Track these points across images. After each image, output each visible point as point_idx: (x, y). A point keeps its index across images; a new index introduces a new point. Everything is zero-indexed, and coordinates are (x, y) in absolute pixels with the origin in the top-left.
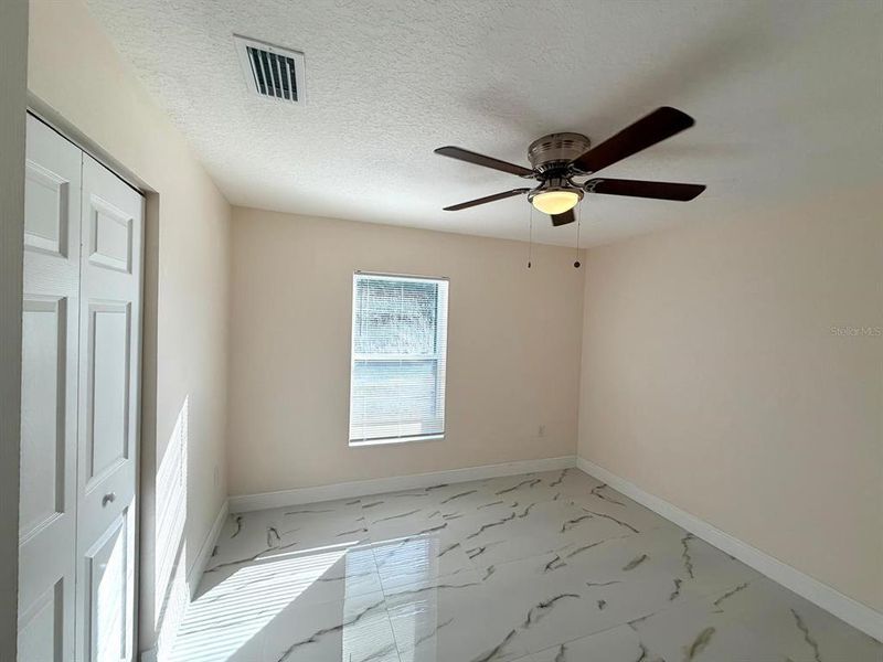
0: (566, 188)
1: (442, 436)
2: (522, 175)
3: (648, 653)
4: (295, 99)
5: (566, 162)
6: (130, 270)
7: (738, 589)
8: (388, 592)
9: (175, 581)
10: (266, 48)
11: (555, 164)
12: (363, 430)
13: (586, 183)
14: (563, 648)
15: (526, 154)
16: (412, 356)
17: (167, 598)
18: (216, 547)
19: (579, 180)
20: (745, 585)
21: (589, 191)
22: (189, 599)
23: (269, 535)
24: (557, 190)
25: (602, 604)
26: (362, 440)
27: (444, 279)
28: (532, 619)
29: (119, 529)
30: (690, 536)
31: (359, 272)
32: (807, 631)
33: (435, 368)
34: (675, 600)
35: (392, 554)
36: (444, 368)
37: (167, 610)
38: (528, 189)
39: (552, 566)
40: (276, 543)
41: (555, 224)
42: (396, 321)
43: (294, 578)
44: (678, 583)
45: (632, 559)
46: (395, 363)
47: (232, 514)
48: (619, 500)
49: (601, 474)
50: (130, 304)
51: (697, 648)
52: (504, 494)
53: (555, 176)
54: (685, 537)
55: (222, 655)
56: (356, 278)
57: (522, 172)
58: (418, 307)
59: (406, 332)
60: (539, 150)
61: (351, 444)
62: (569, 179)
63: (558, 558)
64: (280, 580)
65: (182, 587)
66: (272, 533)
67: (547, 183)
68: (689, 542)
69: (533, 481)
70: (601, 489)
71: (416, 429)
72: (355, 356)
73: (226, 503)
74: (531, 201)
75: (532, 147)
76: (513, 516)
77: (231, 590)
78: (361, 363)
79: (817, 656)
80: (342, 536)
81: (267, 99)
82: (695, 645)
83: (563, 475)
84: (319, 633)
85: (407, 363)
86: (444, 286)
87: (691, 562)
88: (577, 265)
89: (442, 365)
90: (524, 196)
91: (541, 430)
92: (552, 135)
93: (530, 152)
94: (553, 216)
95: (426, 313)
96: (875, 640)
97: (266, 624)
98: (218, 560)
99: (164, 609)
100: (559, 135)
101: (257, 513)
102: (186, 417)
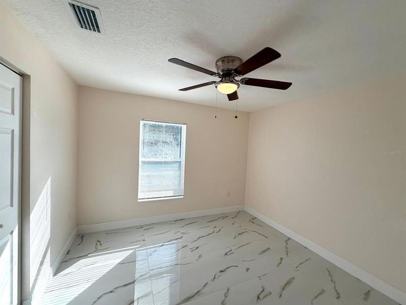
0: (232, 82)
1: (183, 197)
2: (212, 75)
3: (265, 290)
4: (99, 31)
5: (231, 70)
6: (13, 113)
7: (306, 260)
8: (151, 268)
9: (43, 267)
10: (79, 4)
11: (227, 71)
12: (144, 193)
13: (241, 80)
14: (228, 289)
15: (215, 66)
16: (169, 159)
17: (38, 275)
18: (69, 250)
19: (238, 78)
20: (310, 259)
21: (243, 84)
22: (52, 276)
23: (97, 244)
24: (227, 82)
25: (248, 269)
26: (144, 199)
27: (184, 124)
28: (216, 277)
29: (7, 241)
30: (289, 239)
31: (143, 120)
32: (332, 277)
33: (180, 166)
34: (279, 266)
35: (155, 251)
36: (184, 165)
37: (38, 281)
38: (216, 82)
39: (228, 254)
40: (99, 247)
41: (230, 100)
42: (161, 143)
43: (106, 263)
44: (281, 259)
45: (263, 250)
46: (160, 163)
47: (79, 235)
48: (261, 224)
49: (254, 213)
50: (13, 130)
51: (286, 287)
52: (210, 223)
53: (227, 76)
54: (287, 239)
55: (66, 301)
56: (142, 123)
57: (212, 73)
58: (172, 137)
59: (166, 149)
60: (220, 63)
61: (139, 201)
62: (233, 78)
63: (231, 250)
64: (100, 264)
65: (48, 269)
66: (98, 243)
67: (224, 79)
68: (289, 242)
69: (224, 217)
70: (253, 220)
71: (171, 193)
72: (141, 159)
73: (76, 229)
74: (216, 87)
75: (217, 62)
76: (213, 232)
77: (74, 270)
78: (144, 163)
79: (335, 287)
80: (132, 243)
81: (83, 30)
82: (286, 285)
83: (238, 214)
84: (116, 288)
85: (166, 163)
86: (184, 127)
87: (288, 250)
88: (236, 117)
89: (183, 163)
90: (214, 85)
91: (229, 195)
92: (225, 57)
93: (216, 64)
94: (228, 95)
95: (176, 139)
96: (359, 279)
97: (90, 285)
98: (69, 256)
99: (36, 280)
100: (228, 57)
101: (92, 234)
102: (49, 187)
